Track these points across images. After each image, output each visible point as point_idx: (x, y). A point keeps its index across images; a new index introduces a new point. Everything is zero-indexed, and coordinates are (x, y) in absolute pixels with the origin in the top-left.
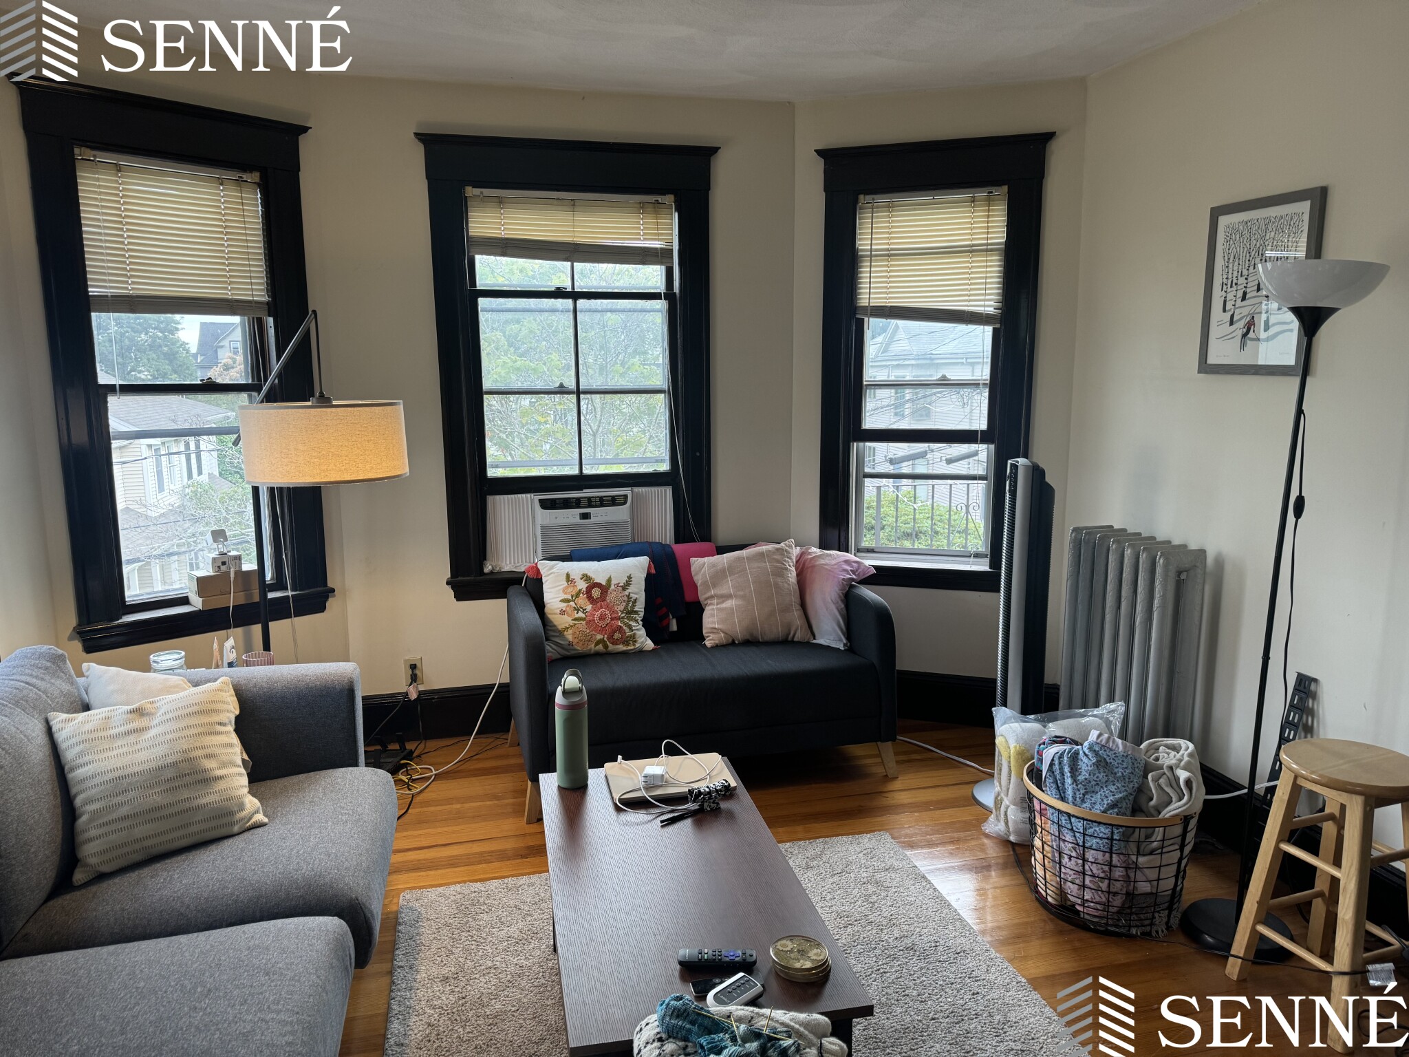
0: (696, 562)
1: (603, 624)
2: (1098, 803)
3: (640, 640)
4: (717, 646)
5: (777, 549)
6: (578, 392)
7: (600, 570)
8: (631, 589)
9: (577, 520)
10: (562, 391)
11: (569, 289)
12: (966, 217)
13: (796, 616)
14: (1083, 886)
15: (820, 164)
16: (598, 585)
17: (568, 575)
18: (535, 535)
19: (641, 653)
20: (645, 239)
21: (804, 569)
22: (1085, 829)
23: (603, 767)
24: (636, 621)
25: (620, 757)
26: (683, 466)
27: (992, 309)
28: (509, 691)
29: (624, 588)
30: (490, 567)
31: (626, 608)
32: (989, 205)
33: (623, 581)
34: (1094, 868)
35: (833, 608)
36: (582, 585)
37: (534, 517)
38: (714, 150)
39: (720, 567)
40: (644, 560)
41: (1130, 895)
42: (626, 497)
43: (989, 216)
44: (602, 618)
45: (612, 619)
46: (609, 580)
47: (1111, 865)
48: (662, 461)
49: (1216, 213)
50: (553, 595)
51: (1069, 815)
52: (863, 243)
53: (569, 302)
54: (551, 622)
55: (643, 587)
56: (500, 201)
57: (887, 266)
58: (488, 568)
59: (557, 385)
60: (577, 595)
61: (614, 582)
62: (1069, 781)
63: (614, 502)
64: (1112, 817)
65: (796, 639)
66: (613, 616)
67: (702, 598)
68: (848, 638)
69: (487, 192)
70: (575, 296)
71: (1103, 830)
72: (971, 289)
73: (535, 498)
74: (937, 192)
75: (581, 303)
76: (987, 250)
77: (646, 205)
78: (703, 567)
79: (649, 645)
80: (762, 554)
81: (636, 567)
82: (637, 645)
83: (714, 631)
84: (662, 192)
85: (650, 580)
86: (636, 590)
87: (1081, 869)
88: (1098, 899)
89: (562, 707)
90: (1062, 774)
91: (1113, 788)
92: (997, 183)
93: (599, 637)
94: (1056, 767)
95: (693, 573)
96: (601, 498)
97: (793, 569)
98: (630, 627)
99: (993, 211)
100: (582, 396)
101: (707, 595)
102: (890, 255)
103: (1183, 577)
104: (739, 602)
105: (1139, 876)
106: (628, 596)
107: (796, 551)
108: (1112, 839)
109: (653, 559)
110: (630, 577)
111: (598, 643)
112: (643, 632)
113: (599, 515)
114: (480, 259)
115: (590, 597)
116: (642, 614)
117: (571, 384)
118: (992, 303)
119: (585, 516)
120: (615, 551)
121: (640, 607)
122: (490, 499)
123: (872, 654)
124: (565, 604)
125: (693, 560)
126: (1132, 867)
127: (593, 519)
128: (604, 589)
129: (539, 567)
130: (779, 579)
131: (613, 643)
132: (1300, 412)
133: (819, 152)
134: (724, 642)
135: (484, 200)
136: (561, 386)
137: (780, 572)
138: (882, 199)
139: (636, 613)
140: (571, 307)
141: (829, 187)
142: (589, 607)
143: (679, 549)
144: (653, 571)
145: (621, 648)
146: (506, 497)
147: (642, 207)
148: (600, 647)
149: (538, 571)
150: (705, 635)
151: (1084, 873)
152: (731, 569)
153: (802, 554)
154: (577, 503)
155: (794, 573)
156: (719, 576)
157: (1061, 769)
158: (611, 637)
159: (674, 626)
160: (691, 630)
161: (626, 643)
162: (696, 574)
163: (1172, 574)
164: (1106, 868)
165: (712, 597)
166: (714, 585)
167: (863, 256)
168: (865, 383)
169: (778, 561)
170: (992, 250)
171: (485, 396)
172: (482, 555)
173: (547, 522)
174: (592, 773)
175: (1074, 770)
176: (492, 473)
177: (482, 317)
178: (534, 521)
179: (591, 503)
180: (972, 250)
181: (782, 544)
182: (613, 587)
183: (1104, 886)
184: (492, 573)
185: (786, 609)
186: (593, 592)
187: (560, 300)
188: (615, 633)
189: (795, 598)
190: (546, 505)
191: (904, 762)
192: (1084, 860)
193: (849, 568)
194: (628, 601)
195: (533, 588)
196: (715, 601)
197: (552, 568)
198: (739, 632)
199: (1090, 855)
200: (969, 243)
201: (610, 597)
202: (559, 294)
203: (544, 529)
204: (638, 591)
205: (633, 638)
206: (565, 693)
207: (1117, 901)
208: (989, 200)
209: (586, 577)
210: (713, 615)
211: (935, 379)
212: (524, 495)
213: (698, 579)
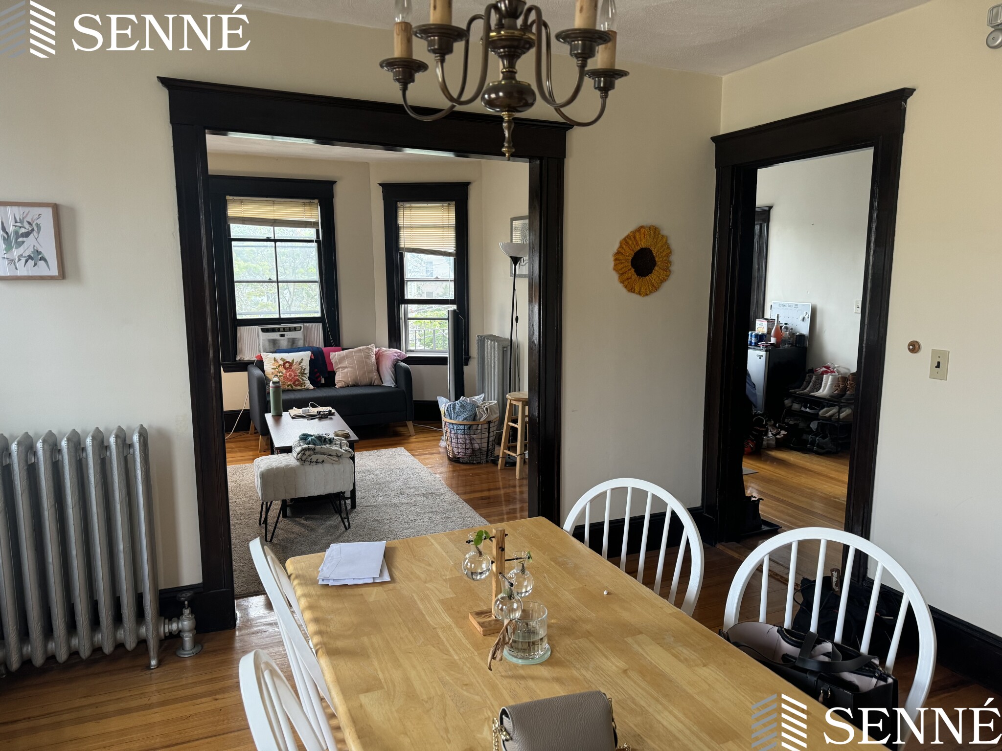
0: (332, 354)
1: (290, 378)
2: (460, 420)
3: (307, 385)
4: (341, 387)
5: (367, 348)
6: (278, 282)
7: (288, 357)
8: (303, 364)
9: (279, 337)
10: (270, 281)
11: (273, 238)
12: (440, 213)
13: (375, 375)
14: (458, 448)
15: (381, 188)
16: (289, 362)
17: (275, 358)
18: (259, 345)
19: (307, 390)
20: (306, 218)
21: (378, 357)
22: (457, 428)
23: (288, 411)
24: (306, 377)
25: (294, 408)
26: (326, 314)
27: (453, 250)
28: (249, 413)
29: (300, 364)
30: (239, 358)
31: (301, 372)
32: (448, 209)
33: (299, 361)
34: (460, 440)
35: (389, 370)
36: (281, 362)
37: (258, 336)
38: (335, 182)
39: (342, 355)
40: (309, 353)
41: (473, 450)
42: (301, 327)
43: (449, 213)
44: (290, 375)
45: (294, 376)
46: (293, 361)
47: (465, 439)
48: (318, 312)
49: (513, 219)
50: (268, 367)
51: (453, 424)
52: (400, 222)
53: (273, 243)
54: (268, 378)
55: (308, 364)
56: (242, 201)
57: (411, 231)
58: (238, 358)
59: (268, 279)
60: (279, 367)
61: (295, 361)
62: (452, 412)
63: (295, 329)
64: (466, 422)
65: (375, 384)
66: (295, 375)
67: (335, 369)
68: (396, 383)
69: (235, 198)
70: (275, 241)
71: (462, 427)
72: (444, 242)
73: (259, 328)
74: (429, 202)
75: (278, 244)
76: (449, 227)
77: (306, 204)
78: (335, 356)
79: (311, 387)
80: (360, 350)
81: (305, 356)
82: (306, 387)
83: (340, 381)
84: (313, 198)
85: (311, 361)
86: (305, 365)
87: (457, 442)
88: (462, 451)
89: (272, 387)
90: (451, 411)
91: (465, 414)
92: (451, 200)
93: (289, 383)
94: (449, 409)
95: (331, 359)
96: (290, 328)
97: (374, 356)
98: (303, 380)
99: (450, 211)
100: (279, 284)
101: (337, 368)
102: (411, 227)
103: (505, 349)
104: (350, 369)
105: (475, 442)
106: (302, 367)
107: (375, 350)
108: (465, 430)
109: (313, 352)
110: (302, 359)
111: (288, 386)
112: (309, 382)
113: (288, 335)
114: (232, 226)
115: (285, 367)
116: (308, 375)
117: (275, 279)
118: (453, 248)
119: (282, 335)
120: (296, 350)
121: (307, 371)
122: (238, 328)
123: (403, 387)
124: (274, 370)
125: (331, 353)
126: (471, 439)
127: (286, 337)
128: (291, 364)
129: (262, 355)
130: (367, 360)
131: (295, 386)
132: (514, 289)
133: (380, 184)
134: (344, 386)
135: (234, 201)
136: (270, 279)
137: (368, 357)
138: (408, 205)
139: (306, 374)
140: (274, 246)
141: (385, 198)
142: (284, 371)
143: (325, 349)
144: (313, 357)
145: (299, 388)
146: (245, 327)
147: (304, 204)
148: (290, 387)
149: (261, 357)
150: (336, 383)
151: (458, 443)
152: (347, 356)
153: (379, 351)
154: (279, 330)
155: (374, 358)
156: (342, 359)
157: (450, 409)
158: (294, 383)
159: (323, 381)
160: (330, 381)
161: (301, 385)
162: (332, 359)
163: (501, 348)
164: (464, 440)
165: (339, 368)
166: (340, 363)
167: (401, 227)
168: (405, 279)
169: (367, 353)
170: (450, 227)
171: (235, 284)
172: (235, 353)
173: (264, 338)
174: (284, 414)
175: (454, 409)
176: (238, 317)
177: (234, 249)
178: (259, 338)
179: (284, 330)
180: (443, 227)
181: (369, 346)
182: (295, 363)
183: (464, 446)
184: (240, 360)
185: (371, 372)
186: (286, 365)
187: (269, 243)
188: (296, 382)
189: (374, 368)
190: (264, 330)
191: (417, 432)
192: (458, 438)
193: (396, 355)
194: (302, 369)
195: (260, 364)
196: (340, 370)
197: (268, 355)
198: (350, 381)
199: (459, 436)
200: (442, 223)
201: (294, 367)
202: (268, 240)
203: (264, 341)
204: (306, 365)
205: (304, 384)
206: (273, 383)
207: (469, 452)
208: (449, 207)
209: (283, 359)
210: (339, 375)
211: (434, 278)
212: (254, 327)
213: (333, 361)
